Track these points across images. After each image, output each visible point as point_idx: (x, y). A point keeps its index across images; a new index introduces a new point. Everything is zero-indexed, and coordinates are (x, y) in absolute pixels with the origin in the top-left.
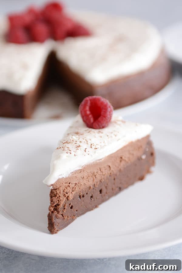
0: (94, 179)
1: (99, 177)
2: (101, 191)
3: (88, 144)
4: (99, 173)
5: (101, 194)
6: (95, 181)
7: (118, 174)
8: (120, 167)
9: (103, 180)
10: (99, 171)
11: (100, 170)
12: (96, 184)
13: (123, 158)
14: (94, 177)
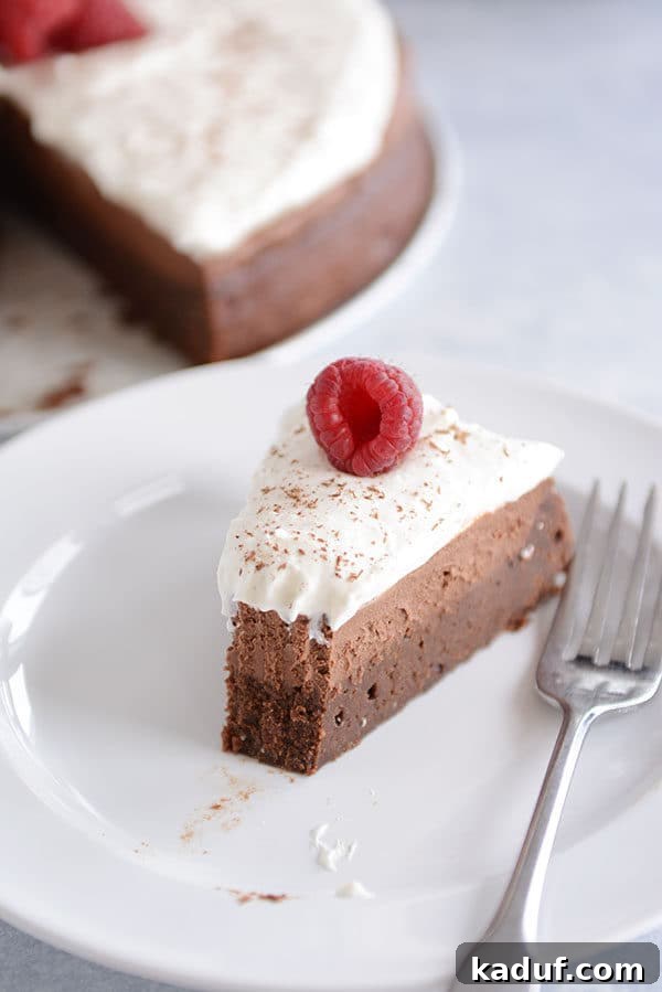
0: (348, 663)
1: (364, 653)
2: (372, 692)
3: (325, 558)
4: (366, 640)
5: (372, 701)
6: (353, 666)
7: (434, 625)
8: (440, 604)
9: (381, 658)
10: (368, 633)
11: (370, 629)
12: (354, 676)
13: (454, 572)
14: (349, 656)
